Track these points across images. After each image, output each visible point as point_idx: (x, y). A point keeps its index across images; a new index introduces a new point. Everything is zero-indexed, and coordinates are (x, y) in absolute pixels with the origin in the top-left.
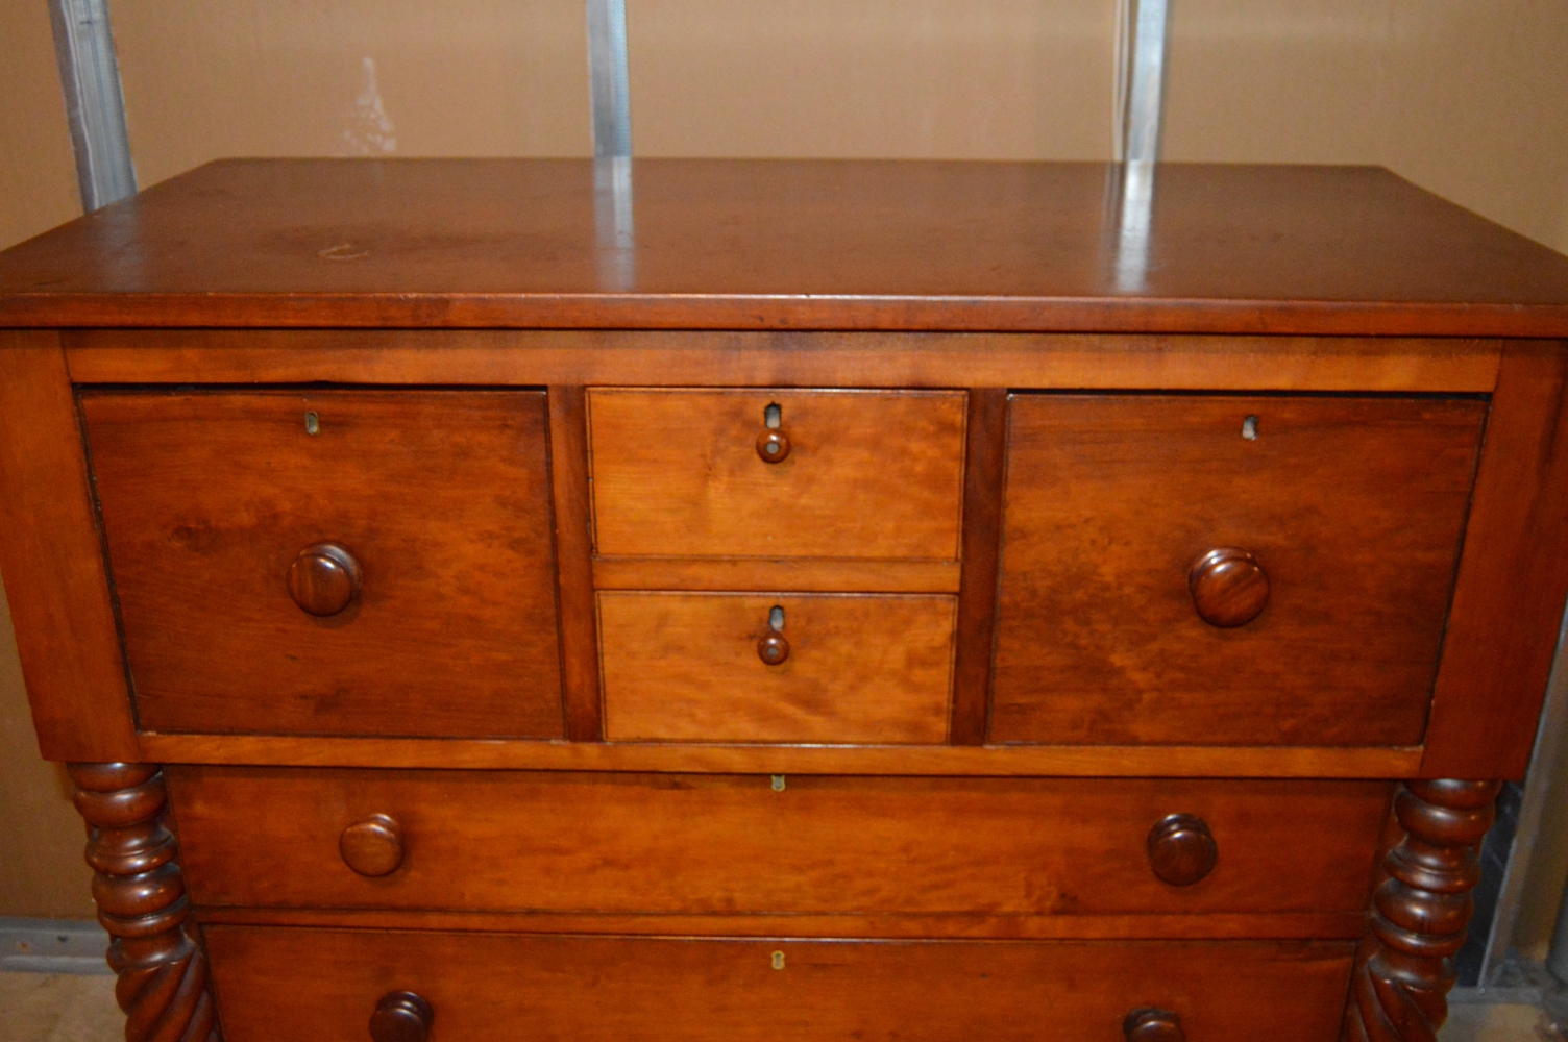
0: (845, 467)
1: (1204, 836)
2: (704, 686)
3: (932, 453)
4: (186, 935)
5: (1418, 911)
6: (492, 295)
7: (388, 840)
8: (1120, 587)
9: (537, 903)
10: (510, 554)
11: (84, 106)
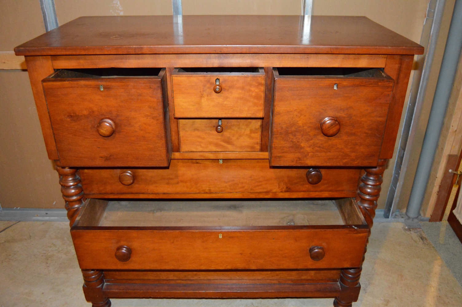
0: (235, 94)
1: (319, 173)
2: (203, 138)
3: (257, 90)
4: (83, 201)
5: (369, 190)
6: (153, 46)
7: (131, 176)
8: (303, 127)
9: (165, 191)
10: (153, 120)
11: (45, 4)
